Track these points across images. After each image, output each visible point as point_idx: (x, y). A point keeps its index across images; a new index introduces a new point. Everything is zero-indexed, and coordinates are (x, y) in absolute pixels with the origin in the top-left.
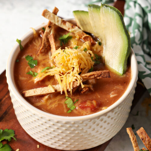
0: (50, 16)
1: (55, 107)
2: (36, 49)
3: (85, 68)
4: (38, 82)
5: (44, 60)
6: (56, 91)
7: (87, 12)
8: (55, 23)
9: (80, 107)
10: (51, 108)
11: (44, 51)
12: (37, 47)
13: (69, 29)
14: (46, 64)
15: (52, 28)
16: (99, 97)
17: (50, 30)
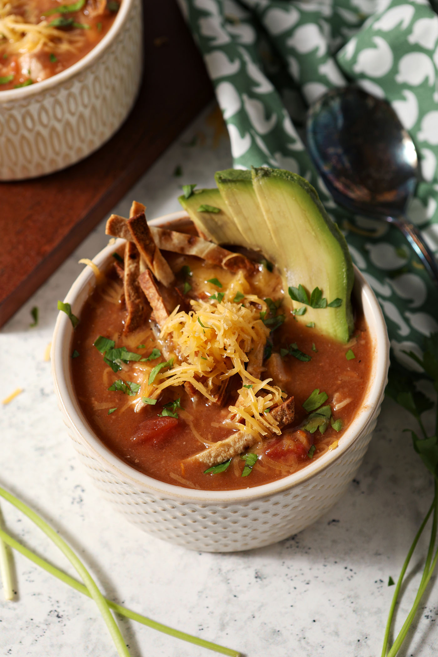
4: (145, 409)
5: (144, 342)
9: (269, 455)
13: (183, 248)
17: (135, 265)
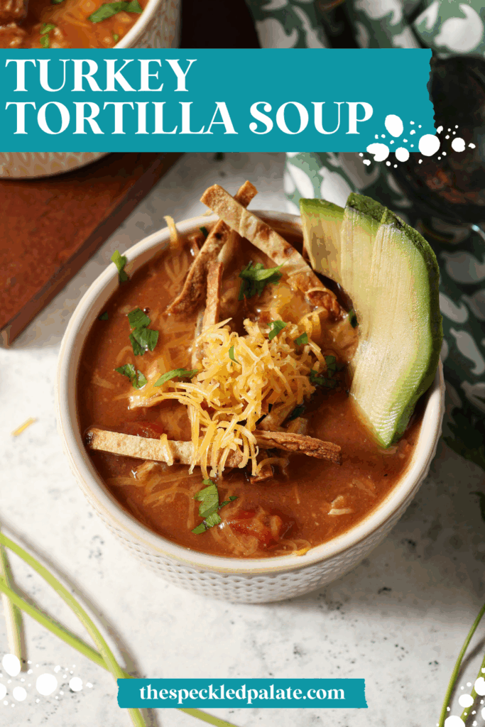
0: (225, 207)
1: (164, 501)
2: (167, 293)
3: (283, 403)
4: (139, 410)
5: (179, 335)
6: (177, 459)
7: (341, 210)
8: (236, 230)
9: (232, 526)
10: (154, 503)
11: (186, 308)
12: (172, 287)
13: (275, 254)
14: (180, 351)
15: (225, 240)
16: (298, 502)
17: (217, 246)
